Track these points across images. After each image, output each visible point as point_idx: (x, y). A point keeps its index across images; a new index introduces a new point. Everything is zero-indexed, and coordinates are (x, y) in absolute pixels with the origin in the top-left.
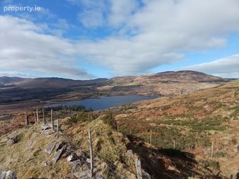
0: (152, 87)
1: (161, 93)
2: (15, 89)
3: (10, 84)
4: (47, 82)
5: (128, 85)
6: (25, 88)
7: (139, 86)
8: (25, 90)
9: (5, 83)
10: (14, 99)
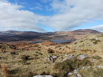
0: (73, 36)
1: (77, 39)
2: (16, 35)
3: (14, 33)
4: (28, 33)
5: (61, 35)
6: (20, 35)
7: (66, 36)
8: (20, 36)
9: (11, 33)
10: (17, 39)
